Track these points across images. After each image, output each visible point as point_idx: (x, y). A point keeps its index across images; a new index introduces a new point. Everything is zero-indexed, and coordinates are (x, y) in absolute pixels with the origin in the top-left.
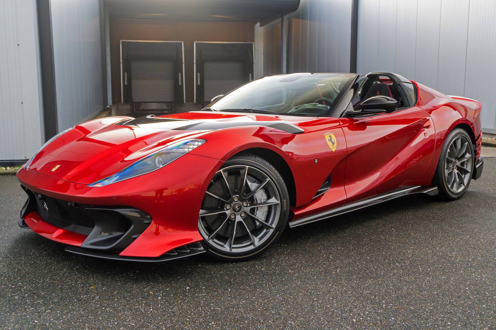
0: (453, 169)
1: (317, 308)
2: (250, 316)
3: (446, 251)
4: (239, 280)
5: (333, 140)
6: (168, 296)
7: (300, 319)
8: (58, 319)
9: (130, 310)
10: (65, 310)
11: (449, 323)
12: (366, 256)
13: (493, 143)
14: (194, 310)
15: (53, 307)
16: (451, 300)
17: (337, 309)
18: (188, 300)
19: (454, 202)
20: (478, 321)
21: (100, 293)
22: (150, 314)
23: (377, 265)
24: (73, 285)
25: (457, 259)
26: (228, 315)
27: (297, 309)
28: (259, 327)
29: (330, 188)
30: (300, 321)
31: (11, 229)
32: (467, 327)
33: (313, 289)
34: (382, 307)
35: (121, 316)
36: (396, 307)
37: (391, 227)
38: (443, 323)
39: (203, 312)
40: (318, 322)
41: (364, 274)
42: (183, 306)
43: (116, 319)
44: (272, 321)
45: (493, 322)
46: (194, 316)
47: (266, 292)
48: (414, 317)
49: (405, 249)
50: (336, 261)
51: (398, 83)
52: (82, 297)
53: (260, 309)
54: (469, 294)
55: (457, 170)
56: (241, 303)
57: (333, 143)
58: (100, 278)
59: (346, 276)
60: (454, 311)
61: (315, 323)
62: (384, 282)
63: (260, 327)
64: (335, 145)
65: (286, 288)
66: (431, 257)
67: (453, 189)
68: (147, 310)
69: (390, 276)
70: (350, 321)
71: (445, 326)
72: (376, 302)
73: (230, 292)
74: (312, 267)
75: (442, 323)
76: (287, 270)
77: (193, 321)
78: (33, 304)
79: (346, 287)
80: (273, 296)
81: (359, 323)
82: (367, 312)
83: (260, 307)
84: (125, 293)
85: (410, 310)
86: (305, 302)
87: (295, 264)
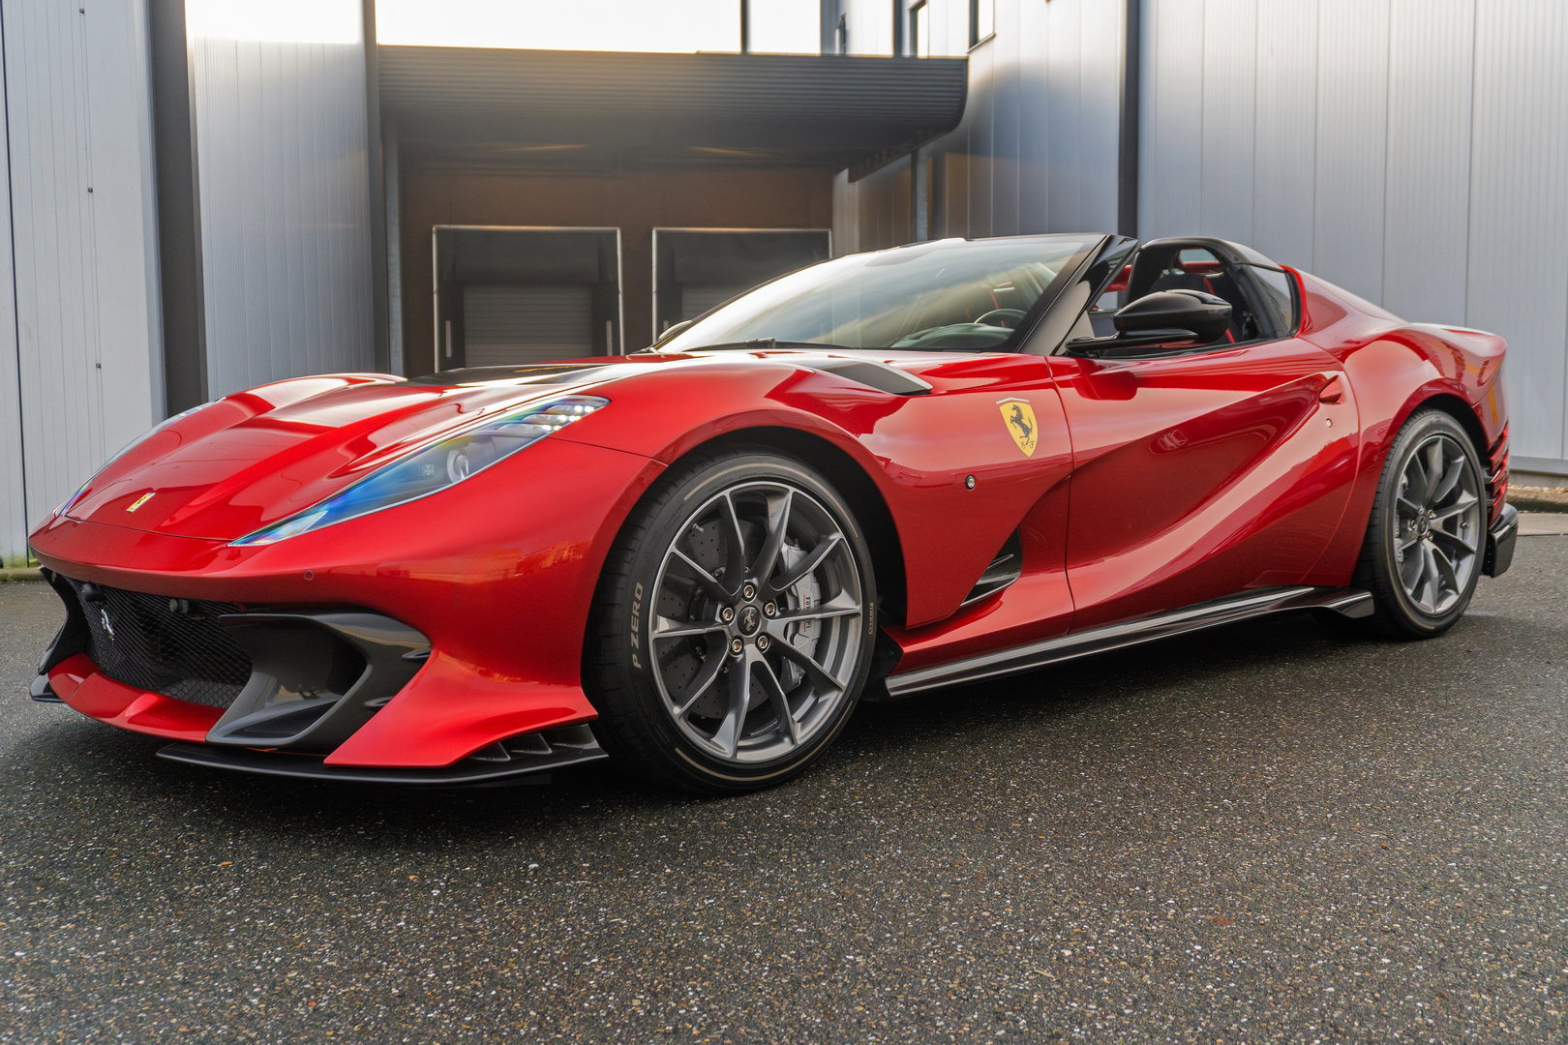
0: (1420, 539)
1: (946, 920)
2: (722, 941)
3: (1388, 767)
4: (705, 845)
5: (1025, 421)
6: (465, 887)
7: (886, 949)
8: (91, 948)
9: (331, 925)
10: (122, 923)
11: (1386, 961)
12: (1128, 781)
13: (1559, 501)
14: (540, 924)
15: (85, 916)
16: (1397, 898)
17: (1011, 921)
18: (526, 897)
19: (1425, 644)
20: (1485, 953)
21: (247, 879)
22: (393, 934)
23: (1160, 804)
24: (168, 856)
25: (1423, 787)
26: (650, 939)
27: (881, 921)
28: (747, 971)
29: (1019, 573)
30: (886, 954)
31: (14, 713)
32: (1445, 971)
33: (942, 869)
34: (1163, 917)
35: (300, 940)
36: (1209, 917)
37: (1218, 707)
38: (1366, 961)
39: (569, 929)
40: (943, 957)
41: (1113, 828)
42: (507, 913)
43: (279, 949)
44: (791, 956)
45: (1536, 956)
46: (537, 941)
47: (787, 876)
48: (1269, 943)
49: (1256, 764)
50: (1028, 793)
51: (1239, 267)
52: (188, 888)
53: (759, 921)
54: (1457, 880)
55: (1434, 541)
56: (698, 905)
57: (1027, 431)
58: (259, 840)
59: (1055, 832)
60: (1403, 925)
61: (935, 961)
62: (1178, 850)
63: (751, 972)
64: (1034, 436)
65: (854, 865)
66: (1338, 782)
67: (1422, 602)
68: (387, 925)
69: (1200, 833)
70: (1051, 955)
71: (1370, 969)
72: (1147, 904)
73: (669, 876)
74: (947, 811)
75: (1360, 960)
76: (864, 819)
77: (532, 955)
78: (24, 908)
79: (1052, 861)
80: (805, 886)
81: (1080, 960)
82: (1112, 931)
83: (759, 915)
84: (328, 878)
85: (1257, 923)
86: (910, 902)
87: (891, 803)
